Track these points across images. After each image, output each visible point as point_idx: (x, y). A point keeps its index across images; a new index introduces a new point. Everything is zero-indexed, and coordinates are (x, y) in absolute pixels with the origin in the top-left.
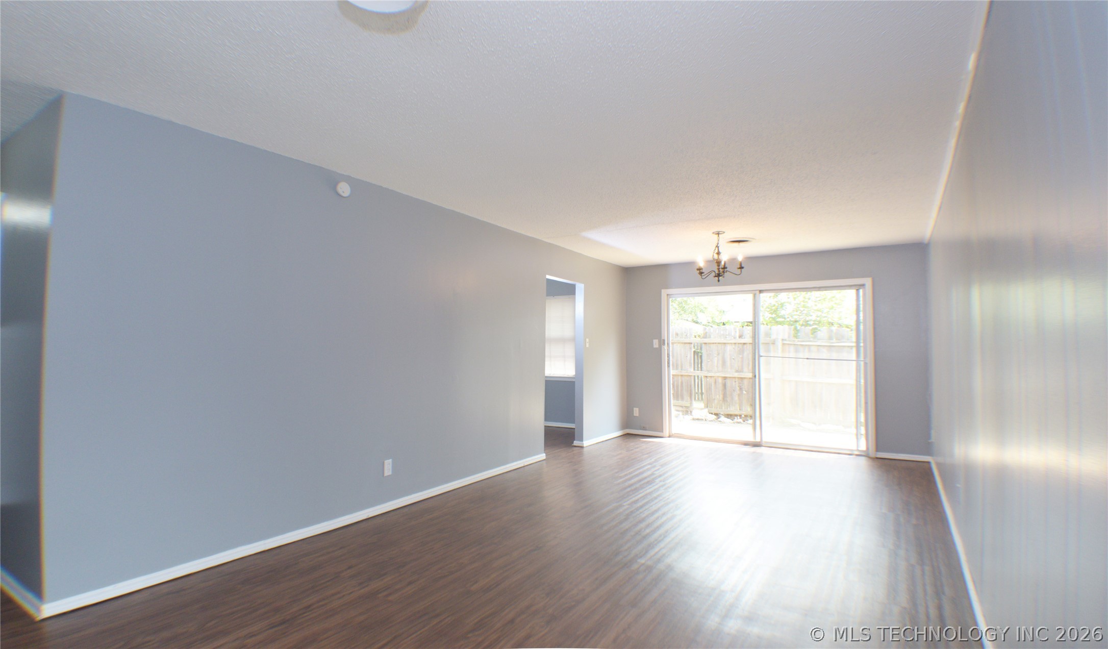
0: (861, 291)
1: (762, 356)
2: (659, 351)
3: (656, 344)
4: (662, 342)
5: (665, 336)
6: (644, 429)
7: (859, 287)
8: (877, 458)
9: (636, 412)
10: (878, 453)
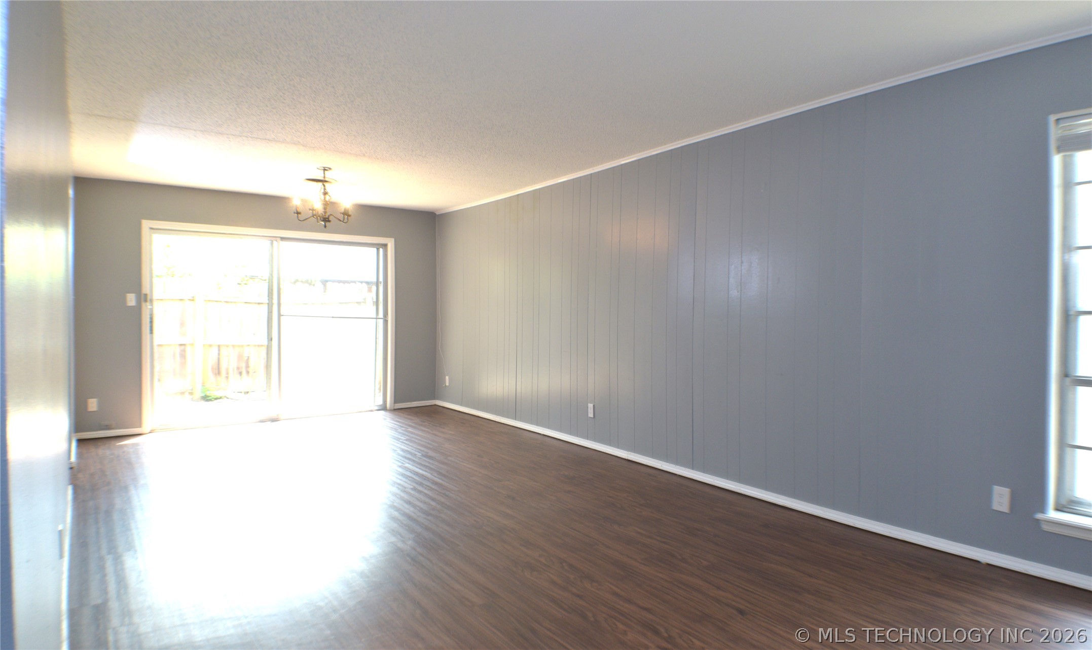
0: (381, 250)
1: (283, 315)
2: (138, 310)
3: (131, 300)
4: (143, 298)
5: (145, 289)
6: (108, 428)
7: (378, 246)
8: (395, 409)
9: (93, 405)
10: (396, 405)
